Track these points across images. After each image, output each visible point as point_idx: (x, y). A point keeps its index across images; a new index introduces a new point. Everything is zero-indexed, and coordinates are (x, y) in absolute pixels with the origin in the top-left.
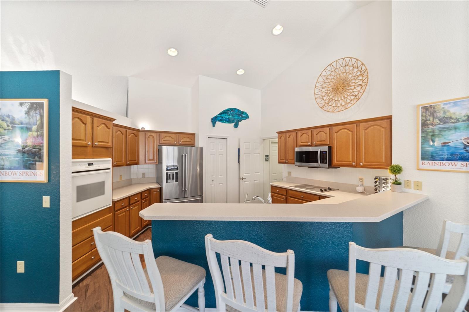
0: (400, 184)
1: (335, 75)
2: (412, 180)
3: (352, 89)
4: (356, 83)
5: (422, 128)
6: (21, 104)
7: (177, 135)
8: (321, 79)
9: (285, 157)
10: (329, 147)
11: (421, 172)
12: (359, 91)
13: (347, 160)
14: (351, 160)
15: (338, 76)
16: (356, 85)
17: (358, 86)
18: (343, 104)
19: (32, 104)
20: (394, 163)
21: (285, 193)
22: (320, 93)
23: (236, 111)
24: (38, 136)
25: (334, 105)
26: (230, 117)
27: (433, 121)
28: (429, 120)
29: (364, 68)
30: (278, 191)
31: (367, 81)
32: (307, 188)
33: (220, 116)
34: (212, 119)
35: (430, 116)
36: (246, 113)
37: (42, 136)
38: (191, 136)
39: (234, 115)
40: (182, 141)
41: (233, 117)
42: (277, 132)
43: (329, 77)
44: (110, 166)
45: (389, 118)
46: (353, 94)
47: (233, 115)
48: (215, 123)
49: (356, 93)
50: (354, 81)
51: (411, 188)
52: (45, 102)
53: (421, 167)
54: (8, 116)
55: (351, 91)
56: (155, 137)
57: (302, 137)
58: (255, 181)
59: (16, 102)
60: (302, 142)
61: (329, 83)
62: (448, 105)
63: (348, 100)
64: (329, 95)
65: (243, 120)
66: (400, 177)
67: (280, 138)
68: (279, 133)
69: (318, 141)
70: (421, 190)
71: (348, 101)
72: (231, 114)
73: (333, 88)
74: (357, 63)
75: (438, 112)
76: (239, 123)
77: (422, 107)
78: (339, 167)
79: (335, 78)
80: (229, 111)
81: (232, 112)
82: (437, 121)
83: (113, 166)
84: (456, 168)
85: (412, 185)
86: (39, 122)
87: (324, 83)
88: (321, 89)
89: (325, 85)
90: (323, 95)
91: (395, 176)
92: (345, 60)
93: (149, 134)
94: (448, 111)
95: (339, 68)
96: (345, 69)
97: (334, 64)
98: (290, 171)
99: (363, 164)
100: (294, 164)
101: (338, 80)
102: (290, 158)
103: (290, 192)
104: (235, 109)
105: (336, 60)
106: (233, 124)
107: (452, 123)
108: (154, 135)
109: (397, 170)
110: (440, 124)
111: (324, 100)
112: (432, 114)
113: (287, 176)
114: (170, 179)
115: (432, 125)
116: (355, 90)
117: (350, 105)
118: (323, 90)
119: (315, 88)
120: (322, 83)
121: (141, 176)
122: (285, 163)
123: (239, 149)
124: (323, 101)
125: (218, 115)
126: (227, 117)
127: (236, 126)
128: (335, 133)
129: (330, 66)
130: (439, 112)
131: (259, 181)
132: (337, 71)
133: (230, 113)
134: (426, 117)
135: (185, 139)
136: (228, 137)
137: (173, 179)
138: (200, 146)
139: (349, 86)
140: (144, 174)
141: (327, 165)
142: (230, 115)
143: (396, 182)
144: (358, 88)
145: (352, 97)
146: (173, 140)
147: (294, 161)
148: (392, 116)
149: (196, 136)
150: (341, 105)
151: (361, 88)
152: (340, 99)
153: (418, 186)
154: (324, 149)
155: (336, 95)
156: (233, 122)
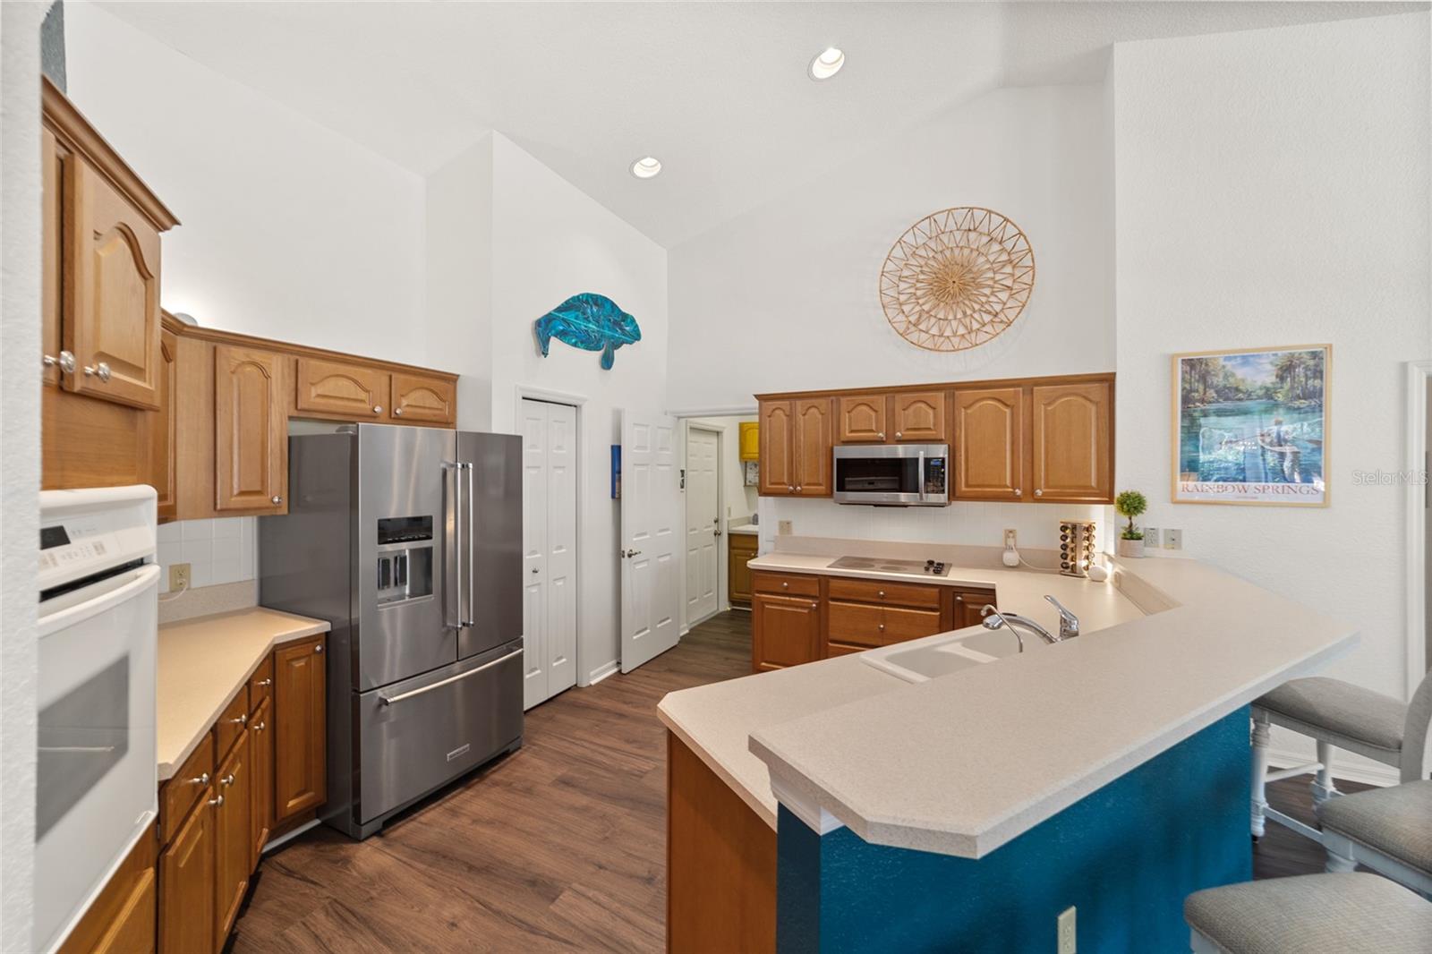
0: (1138, 537)
1: (940, 249)
2: (1163, 526)
3: (986, 295)
4: (995, 282)
5: (1183, 407)
8: (898, 252)
9: (791, 476)
10: (949, 446)
12: (1005, 304)
13: (996, 482)
14: (1008, 482)
15: (948, 253)
16: (996, 285)
17: (1004, 290)
18: (962, 331)
20: (1120, 489)
21: (815, 590)
22: (894, 293)
23: (608, 308)
25: (934, 331)
26: (590, 325)
27: (1205, 393)
28: (1197, 391)
29: (1022, 244)
30: (785, 584)
31: (1033, 280)
32: (883, 568)
33: (561, 316)
34: (538, 323)
35: (1198, 381)
36: (633, 320)
38: (442, 383)
39: (602, 323)
40: (404, 402)
41: (598, 327)
42: (756, 396)
43: (922, 252)
44: (149, 538)
45: (1108, 380)
46: (987, 307)
47: (596, 320)
48: (549, 339)
49: (998, 308)
50: (990, 275)
51: (1158, 546)
53: (1182, 496)
55: (984, 299)
56: (272, 372)
57: (852, 414)
58: (661, 560)
60: (852, 431)
61: (921, 267)
62: (1233, 362)
63: (974, 322)
64: (921, 301)
65: (625, 345)
66: (1141, 522)
67: (766, 415)
68: (761, 398)
69: (908, 429)
70: (1180, 547)
71: (976, 326)
72: (592, 314)
73: (931, 284)
74: (1005, 226)
75: (1214, 375)
76: (615, 351)
77: (1183, 360)
79: (939, 257)
80: (587, 302)
81: (595, 309)
82: (1212, 394)
84: (1246, 497)
85: (1161, 539)
87: (906, 264)
88: (895, 280)
89: (906, 273)
90: (902, 298)
91: (1130, 518)
92: (972, 214)
93: (239, 354)
94: (1233, 375)
95: (951, 232)
96: (968, 236)
97: (941, 218)
99: (1044, 494)
100: (826, 496)
101: (947, 263)
103: (834, 583)
104: (606, 299)
105: (949, 208)
106: (596, 355)
107: (1240, 400)
108: (270, 361)
109: (1131, 504)
110: (1219, 402)
111: (903, 312)
112: (1203, 378)
113: (777, 534)
114: (386, 582)
115: (1203, 401)
116: (992, 299)
117: (982, 337)
118: (903, 286)
119: (882, 275)
120: (901, 264)
124: (902, 317)
125: (555, 310)
126: (583, 325)
127: (607, 362)
128: (963, 410)
129: (928, 221)
130: (1216, 375)
131: (667, 558)
132: (945, 238)
133: (589, 311)
134: (1190, 383)
136: (585, 400)
138: (498, 430)
139: (980, 286)
141: (944, 496)
142: (591, 318)
143: (1130, 535)
144: (1004, 296)
145: (987, 318)
146: (363, 395)
147: (822, 488)
148: (1114, 374)
149: (460, 384)
150: (955, 334)
151: (1011, 296)
152: (950, 317)
153: (1174, 539)
154: (940, 451)
155: (942, 304)
156: (597, 348)
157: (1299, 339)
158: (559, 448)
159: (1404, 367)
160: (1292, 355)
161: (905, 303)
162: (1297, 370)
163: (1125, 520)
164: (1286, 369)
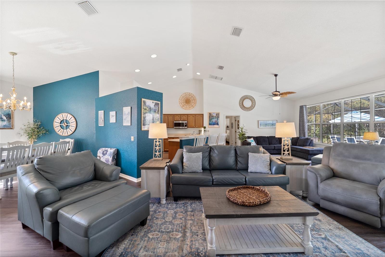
2: (207, 130)
8: (181, 97)
11: (209, 128)
14: (193, 125)
19: (156, 103)
20: (204, 126)
29: (195, 98)
31: (196, 102)
43: (184, 97)
45: (203, 114)
49: (193, 105)
54: (149, 106)
55: (191, 104)
57: (176, 117)
59: (152, 101)
60: (176, 119)
61: (184, 99)
62: (213, 113)
64: (184, 103)
66: (206, 129)
69: (183, 119)
71: (190, 107)
73: (185, 101)
74: (193, 96)
77: (209, 113)
82: (211, 117)
84: (214, 127)
86: (158, 109)
88: (181, 100)
99: (197, 127)
101: (187, 99)
107: (213, 117)
109: (205, 128)
112: (211, 115)
119: (179, 99)
128: (189, 117)
132: (187, 96)
139: (191, 102)
141: (186, 128)
143: (205, 131)
144: (193, 104)
145: (192, 106)
147: (172, 127)
150: (188, 107)
151: (194, 104)
153: (208, 131)
154: (186, 122)
155: (186, 104)
157: (217, 111)
159: (224, 115)
161: (182, 103)
163: (204, 129)
164: (217, 115)
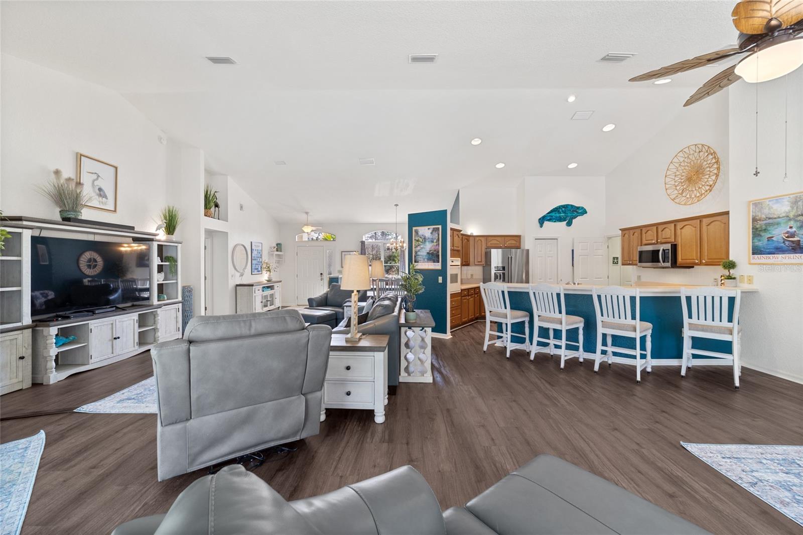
0: (734, 278)
1: (689, 161)
2: (746, 274)
3: (706, 178)
4: (710, 172)
5: (752, 223)
6: (429, 229)
7: (503, 238)
8: (672, 166)
9: (629, 258)
10: (671, 245)
11: (753, 266)
13: (690, 258)
14: (694, 258)
15: (692, 163)
17: (713, 175)
18: (698, 195)
19: (434, 228)
22: (673, 182)
23: (570, 207)
24: (437, 245)
25: (688, 196)
26: (562, 215)
27: (761, 217)
28: (758, 216)
29: (721, 155)
33: (549, 215)
34: (540, 219)
35: (758, 212)
36: (583, 208)
37: (439, 244)
38: (517, 238)
39: (567, 212)
40: (507, 243)
41: (565, 214)
42: (620, 230)
43: (683, 164)
44: (459, 263)
45: (727, 214)
46: (707, 183)
47: (564, 212)
48: (544, 222)
49: (711, 183)
50: (708, 169)
51: (744, 282)
52: (440, 227)
53: (753, 261)
54: (423, 235)
55: (706, 180)
56: (483, 241)
59: (427, 228)
60: (646, 241)
61: (683, 170)
62: (772, 202)
63: (702, 190)
64: (683, 184)
66: (734, 272)
67: (623, 236)
68: (622, 230)
69: (662, 239)
70: (753, 283)
71: (703, 192)
72: (563, 211)
73: (686, 177)
76: (573, 220)
77: (753, 203)
78: (693, 267)
79: (689, 165)
80: (560, 208)
81: (563, 209)
82: (764, 216)
83: (462, 265)
84: (778, 261)
85: (746, 280)
86: (437, 238)
87: (677, 170)
88: (674, 177)
89: (678, 173)
90: (677, 184)
91: (729, 271)
92: (697, 147)
93: (478, 238)
94: (772, 208)
95: (692, 154)
96: (699, 155)
97: (686, 150)
98: (640, 275)
99: (706, 262)
100: (636, 265)
102: (634, 259)
104: (568, 205)
106: (565, 222)
108: (483, 239)
109: (731, 265)
111: (676, 190)
112: (760, 211)
113: (637, 281)
114: (497, 278)
116: (710, 179)
118: (677, 179)
119: (666, 176)
120: (675, 170)
121: (469, 277)
122: (629, 264)
123: (573, 250)
124: (676, 192)
125: (547, 214)
126: (558, 215)
127: (569, 224)
128: (680, 230)
130: (765, 209)
132: (690, 157)
134: (755, 213)
135: (510, 242)
136: (558, 237)
137: (500, 279)
138: (526, 248)
139: (704, 175)
140: (472, 275)
141: (669, 264)
143: (729, 277)
144: (714, 178)
145: (708, 188)
146: (498, 243)
148: (729, 211)
149: (522, 238)
150: (695, 196)
151: (717, 177)
152: (694, 189)
153: (749, 279)
154: (666, 247)
155: (691, 185)
156: (565, 221)
158: (540, 251)
160: (797, 197)
162: (799, 203)
163: (726, 271)
164: (794, 203)
